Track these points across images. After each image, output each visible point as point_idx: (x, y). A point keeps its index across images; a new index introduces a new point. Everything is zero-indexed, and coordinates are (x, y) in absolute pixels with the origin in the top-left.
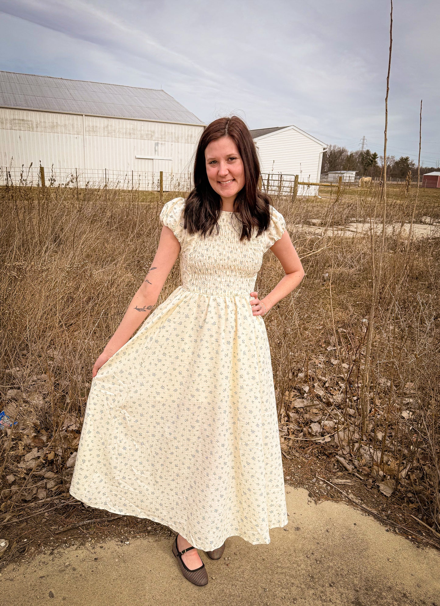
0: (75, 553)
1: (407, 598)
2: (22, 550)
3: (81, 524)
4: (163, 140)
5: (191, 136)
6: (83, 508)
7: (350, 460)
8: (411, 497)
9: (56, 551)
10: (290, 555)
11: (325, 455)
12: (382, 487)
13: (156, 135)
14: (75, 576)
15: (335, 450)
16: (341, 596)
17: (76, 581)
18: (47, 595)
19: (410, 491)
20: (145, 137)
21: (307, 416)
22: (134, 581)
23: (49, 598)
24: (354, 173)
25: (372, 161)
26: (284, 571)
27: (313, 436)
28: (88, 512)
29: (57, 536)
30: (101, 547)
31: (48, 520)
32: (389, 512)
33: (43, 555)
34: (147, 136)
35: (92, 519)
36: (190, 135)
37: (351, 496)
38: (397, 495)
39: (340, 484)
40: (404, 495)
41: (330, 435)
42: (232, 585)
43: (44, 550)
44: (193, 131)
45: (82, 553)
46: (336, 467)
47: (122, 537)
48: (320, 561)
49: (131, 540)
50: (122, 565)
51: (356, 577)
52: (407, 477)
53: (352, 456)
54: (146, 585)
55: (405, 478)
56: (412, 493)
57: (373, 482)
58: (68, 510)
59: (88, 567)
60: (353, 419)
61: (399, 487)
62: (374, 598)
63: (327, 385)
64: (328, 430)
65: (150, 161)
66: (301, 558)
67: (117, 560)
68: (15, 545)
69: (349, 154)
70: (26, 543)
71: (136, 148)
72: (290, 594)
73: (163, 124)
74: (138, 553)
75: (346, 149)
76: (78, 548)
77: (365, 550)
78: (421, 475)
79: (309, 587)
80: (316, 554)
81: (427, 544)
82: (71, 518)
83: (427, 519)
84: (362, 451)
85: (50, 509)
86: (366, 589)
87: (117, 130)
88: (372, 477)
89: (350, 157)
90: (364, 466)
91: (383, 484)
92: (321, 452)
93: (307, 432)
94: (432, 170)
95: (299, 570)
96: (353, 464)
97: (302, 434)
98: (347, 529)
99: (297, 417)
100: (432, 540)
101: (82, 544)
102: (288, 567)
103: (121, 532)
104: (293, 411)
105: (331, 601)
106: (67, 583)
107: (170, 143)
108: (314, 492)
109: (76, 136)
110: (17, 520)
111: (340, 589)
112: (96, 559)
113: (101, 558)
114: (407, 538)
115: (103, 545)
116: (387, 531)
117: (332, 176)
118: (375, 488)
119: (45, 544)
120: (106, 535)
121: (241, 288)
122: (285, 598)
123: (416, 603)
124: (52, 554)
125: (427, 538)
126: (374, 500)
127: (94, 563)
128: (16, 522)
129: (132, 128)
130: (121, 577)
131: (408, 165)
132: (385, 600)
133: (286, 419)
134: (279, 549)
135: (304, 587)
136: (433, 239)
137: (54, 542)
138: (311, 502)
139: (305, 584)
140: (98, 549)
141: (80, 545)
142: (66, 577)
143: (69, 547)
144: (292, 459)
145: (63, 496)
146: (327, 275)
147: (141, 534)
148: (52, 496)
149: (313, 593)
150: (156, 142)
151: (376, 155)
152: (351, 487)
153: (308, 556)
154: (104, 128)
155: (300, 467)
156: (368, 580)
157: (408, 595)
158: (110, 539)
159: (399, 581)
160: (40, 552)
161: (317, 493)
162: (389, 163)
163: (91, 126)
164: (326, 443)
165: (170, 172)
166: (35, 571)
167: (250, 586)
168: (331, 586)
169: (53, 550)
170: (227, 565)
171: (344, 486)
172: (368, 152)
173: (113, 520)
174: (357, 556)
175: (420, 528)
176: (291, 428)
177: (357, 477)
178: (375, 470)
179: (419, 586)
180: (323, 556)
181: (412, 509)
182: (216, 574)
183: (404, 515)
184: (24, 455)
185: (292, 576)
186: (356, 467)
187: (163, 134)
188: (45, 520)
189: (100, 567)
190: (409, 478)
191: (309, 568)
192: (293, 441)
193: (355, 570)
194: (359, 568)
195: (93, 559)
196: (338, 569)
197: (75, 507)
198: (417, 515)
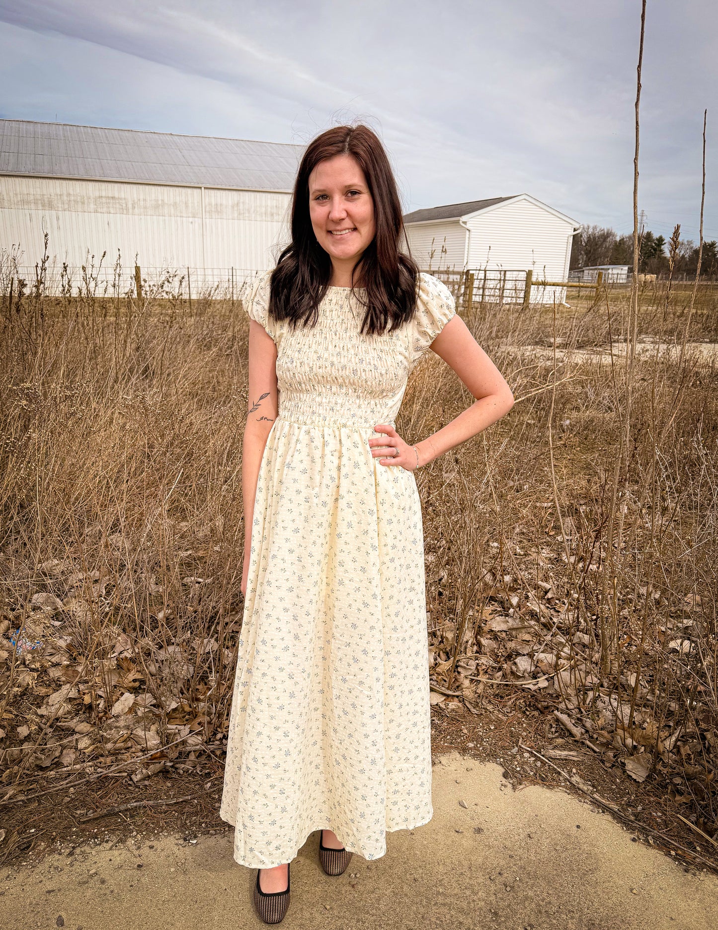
0: (108, 855)
2: (25, 845)
3: (122, 808)
6: (129, 782)
7: (578, 719)
8: (678, 784)
9: (78, 851)
10: (462, 874)
11: (537, 709)
12: (630, 766)
14: (102, 893)
15: (554, 702)
17: (103, 900)
18: (54, 921)
19: (678, 774)
21: (511, 645)
22: (196, 906)
23: (56, 926)
24: (625, 268)
25: (655, 250)
26: (448, 901)
27: (519, 677)
28: (137, 789)
29: (83, 826)
30: (151, 847)
31: (72, 799)
32: (640, 808)
33: (57, 856)
35: (142, 800)
37: (576, 779)
38: (655, 779)
39: (558, 759)
40: (668, 781)
41: (546, 676)
42: (358, 921)
43: (59, 848)
45: (119, 855)
46: (553, 730)
47: (187, 832)
48: (512, 888)
49: (201, 838)
50: (181, 878)
51: (572, 918)
52: (675, 750)
53: (582, 713)
54: (214, 914)
55: (670, 751)
56: (681, 777)
57: (614, 757)
58: (106, 784)
59: (125, 879)
60: (587, 652)
61: (659, 767)
63: (549, 595)
64: (544, 668)
66: (481, 880)
68: (15, 837)
69: (618, 239)
70: (33, 836)
74: (209, 859)
75: (613, 231)
76: (114, 848)
77: (592, 871)
78: (699, 748)
80: (506, 875)
81: (702, 867)
82: (109, 798)
83: (704, 824)
84: (600, 704)
85: (78, 783)
87: (253, 209)
88: (614, 748)
89: (619, 243)
90: (602, 729)
91: (632, 760)
92: (530, 704)
93: (508, 671)
95: (474, 901)
96: (583, 725)
97: (500, 673)
98: (563, 834)
99: (495, 646)
100: (712, 860)
101: (122, 841)
102: (456, 895)
103: (186, 824)
104: (489, 636)
106: (88, 903)
108: (513, 770)
109: (191, 220)
110: (23, 798)
112: (139, 866)
113: (147, 866)
114: (668, 854)
115: (155, 843)
116: (634, 840)
117: (589, 275)
118: (618, 767)
119: (63, 839)
124: (71, 854)
125: (703, 856)
126: (614, 787)
127: (136, 872)
128: (23, 801)
129: (275, 205)
130: (176, 898)
133: (475, 648)
134: (443, 864)
137: (77, 836)
138: (505, 786)
139: (482, 926)
140: (145, 850)
141: (118, 842)
142: (89, 893)
143: (100, 844)
144: (481, 714)
145: (100, 763)
146: (568, 422)
147: (218, 828)
148: (84, 761)
151: (663, 240)
152: (577, 764)
153: (492, 878)
154: (233, 207)
155: (492, 728)
156: (593, 924)
158: (166, 834)
160: (53, 851)
161: (518, 772)
163: (213, 204)
164: (540, 690)
166: (41, 882)
167: (388, 924)
169: (74, 848)
170: (353, 886)
171: (565, 762)
172: (649, 234)
173: (175, 803)
174: (576, 881)
175: (691, 838)
176: (482, 664)
177: (588, 747)
178: (619, 737)
180: (518, 879)
181: (680, 805)
182: (334, 900)
183: (665, 815)
184: (48, 696)
185: (461, 911)
186: (587, 731)
188: (69, 799)
189: (145, 880)
190: (679, 751)
191: (493, 898)
193: (572, 905)
194: (579, 903)
195: (136, 866)
196: (541, 903)
197: (117, 781)
198: (688, 816)
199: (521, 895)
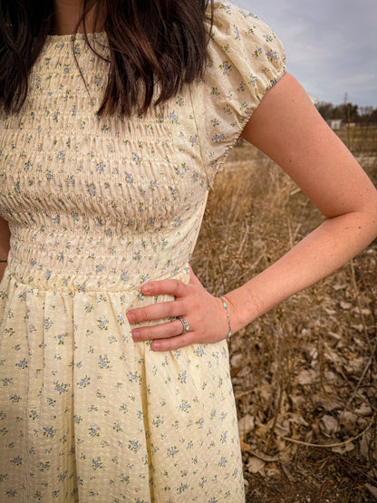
27: (328, 439)
41: (352, 438)
63: (340, 345)
64: (349, 429)
97: (311, 434)
121: (99, 269)
133: (288, 406)
164: (348, 454)
192: (298, 447)
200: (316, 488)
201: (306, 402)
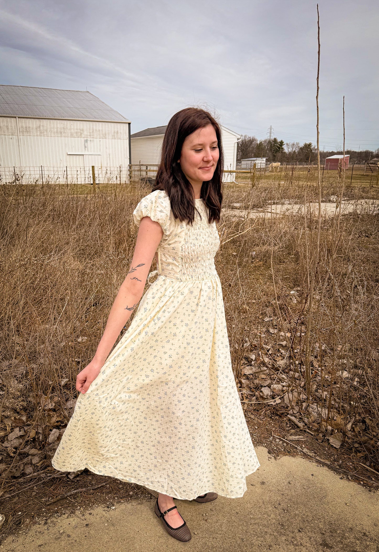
0: (67, 521)
1: (367, 536)
2: (18, 522)
3: (69, 494)
4: (92, 137)
5: (117, 133)
6: (68, 480)
7: (300, 418)
8: (357, 447)
9: (49, 521)
10: (260, 507)
11: (277, 415)
12: (331, 440)
13: (85, 133)
14: (70, 542)
15: (286, 410)
16: (310, 539)
17: (72, 546)
19: (356, 442)
20: (75, 135)
21: (256, 381)
22: (125, 542)
24: (265, 159)
25: (279, 148)
26: (256, 521)
27: (265, 399)
28: (73, 483)
29: (48, 507)
30: (90, 514)
31: (37, 493)
32: (340, 462)
33: (38, 526)
34: (77, 134)
35: (77, 489)
36: (116, 131)
37: (305, 450)
38: (345, 446)
39: (294, 441)
40: (352, 446)
41: (279, 397)
42: (213, 538)
43: (38, 521)
44: (119, 127)
45: (74, 521)
46: (288, 425)
47: (108, 503)
48: (287, 510)
49: (117, 505)
50: (112, 528)
51: (321, 522)
52: (352, 430)
53: (301, 415)
54: (136, 545)
55: (350, 431)
56: (358, 443)
57: (323, 437)
58: (55, 482)
59: (81, 533)
60: (298, 381)
61: (346, 439)
62: (339, 539)
63: (270, 352)
64: (277, 393)
65: (81, 156)
66: (270, 509)
67: (106, 524)
68: (11, 518)
69: (258, 142)
70: (21, 516)
71: (67, 145)
72: (265, 541)
73: (91, 123)
75: (256, 138)
76: (69, 517)
77: (325, 497)
78: (364, 427)
79: (281, 534)
80: (282, 504)
82: (58, 490)
83: (374, 466)
84: (310, 409)
85: (39, 483)
86: (331, 531)
87: (49, 130)
88: (322, 432)
89: (260, 145)
90: (314, 422)
91: (332, 437)
92: (273, 413)
93: (259, 396)
94: (333, 154)
95: (270, 520)
96: (303, 421)
97: (255, 398)
98: (306, 480)
99: (248, 383)
101: (72, 512)
102: (260, 518)
103: (106, 499)
104: (244, 378)
105: (302, 545)
106: (64, 549)
107: (98, 140)
108: (273, 449)
109: (11, 137)
110: (9, 496)
111: (308, 533)
112: (87, 525)
113: (91, 524)
114: (360, 484)
115: (92, 511)
116: (341, 478)
117: (246, 163)
118: (325, 442)
119: (39, 515)
120: (93, 502)
122: (261, 545)
123: (375, 540)
124: (46, 523)
125: (377, 482)
126: (325, 452)
127: (86, 529)
128: (9, 497)
129: (62, 127)
130: (113, 539)
131: (312, 150)
132: (349, 540)
134: (249, 503)
135: (277, 534)
136: (343, 216)
137: (46, 513)
138: (271, 458)
139: (277, 532)
140: (87, 516)
141: (71, 513)
142: (63, 543)
143: (61, 516)
144: (249, 421)
145: (49, 470)
146: (254, 253)
147: (125, 499)
148: (38, 471)
149: (286, 540)
150: (86, 139)
151: (283, 143)
152: (305, 442)
153: (276, 507)
154: (37, 129)
155: (257, 428)
156: (331, 524)
157: (367, 534)
158: (96, 506)
159: (358, 522)
160: (35, 523)
161: (276, 450)
162: (294, 149)
163: (24, 127)
164: (277, 405)
165: (100, 166)
166: (33, 541)
167: (229, 538)
168: (300, 531)
169: (46, 520)
170: (206, 520)
171: (298, 442)
172: (275, 139)
173: (97, 488)
174: (318, 503)
175: (369, 474)
176: (244, 393)
177: (308, 433)
178: (323, 426)
179: (376, 525)
180: (289, 506)
181: (360, 458)
182: (197, 529)
183: (354, 464)
184: (7, 435)
185: (264, 526)
186: (306, 424)
187: (91, 131)
188: (35, 493)
189: (92, 532)
190: (354, 430)
191: (279, 517)
192: (248, 405)
193: (319, 515)
194: (322, 514)
195: (85, 525)
196: (303, 516)
197: (61, 479)
198: (365, 463)
199: (292, 514)
200: (260, 423)
201: (250, 384)
